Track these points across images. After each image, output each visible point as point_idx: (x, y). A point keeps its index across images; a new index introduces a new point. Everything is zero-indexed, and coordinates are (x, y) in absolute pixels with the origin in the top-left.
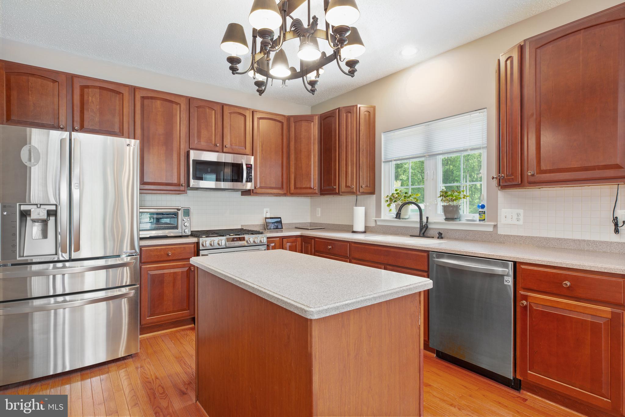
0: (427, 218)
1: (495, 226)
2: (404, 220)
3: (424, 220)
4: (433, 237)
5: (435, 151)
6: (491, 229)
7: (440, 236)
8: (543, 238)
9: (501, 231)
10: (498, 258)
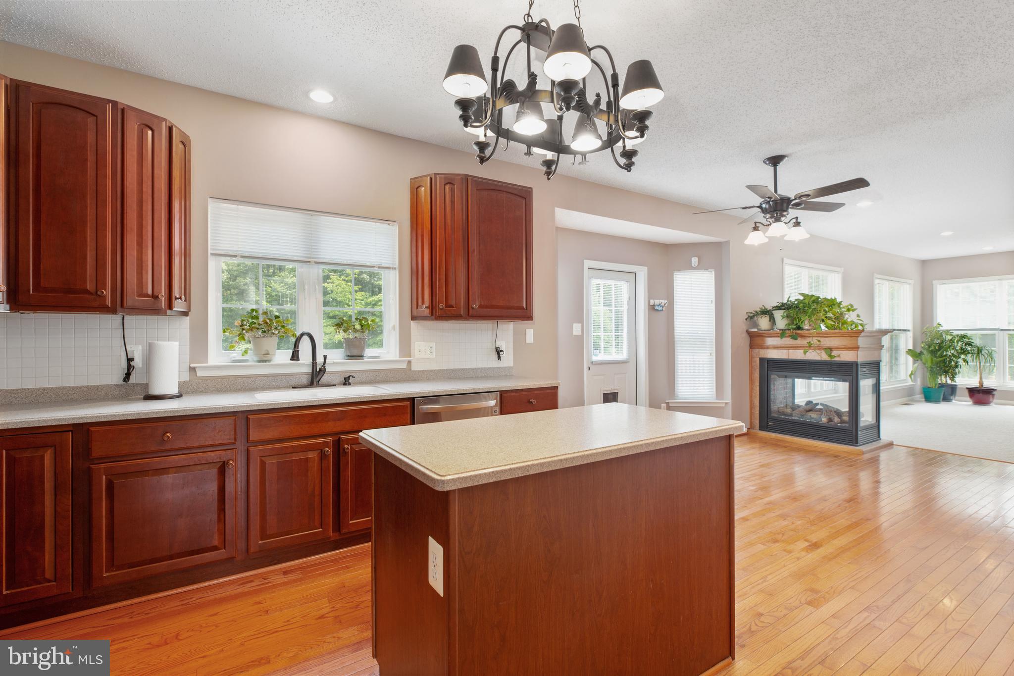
0: (325, 357)
1: (409, 362)
2: (267, 363)
3: (320, 360)
4: (335, 385)
5: (321, 258)
6: (404, 366)
7: (346, 382)
8: (451, 369)
9: (415, 367)
10: (487, 391)
